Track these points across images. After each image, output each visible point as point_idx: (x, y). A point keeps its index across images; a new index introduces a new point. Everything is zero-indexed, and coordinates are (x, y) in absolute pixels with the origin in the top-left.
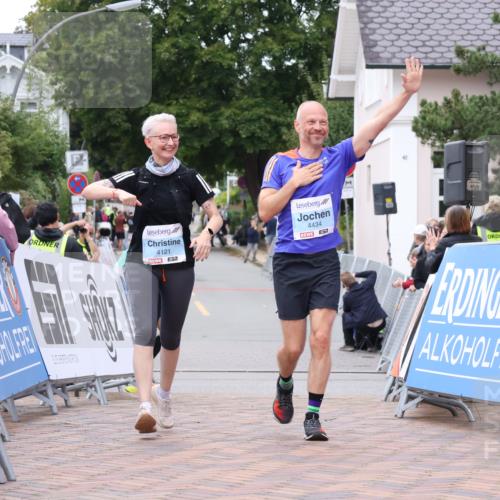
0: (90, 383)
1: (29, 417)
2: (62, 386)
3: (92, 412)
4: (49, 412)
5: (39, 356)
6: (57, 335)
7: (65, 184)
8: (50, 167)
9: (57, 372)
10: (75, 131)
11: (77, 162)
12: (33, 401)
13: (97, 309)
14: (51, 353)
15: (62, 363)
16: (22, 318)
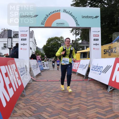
0: (46, 69)
1: (42, 71)
2: (44, 70)
3: (46, 71)
4: (44, 71)
5: (43, 68)
6: (44, 66)
7: (45, 57)
8: (44, 56)
9: (44, 69)
10: (45, 54)
11: (45, 56)
12: (43, 70)
13: (47, 65)
14: (44, 67)
15: (44, 68)
16: (42, 66)
